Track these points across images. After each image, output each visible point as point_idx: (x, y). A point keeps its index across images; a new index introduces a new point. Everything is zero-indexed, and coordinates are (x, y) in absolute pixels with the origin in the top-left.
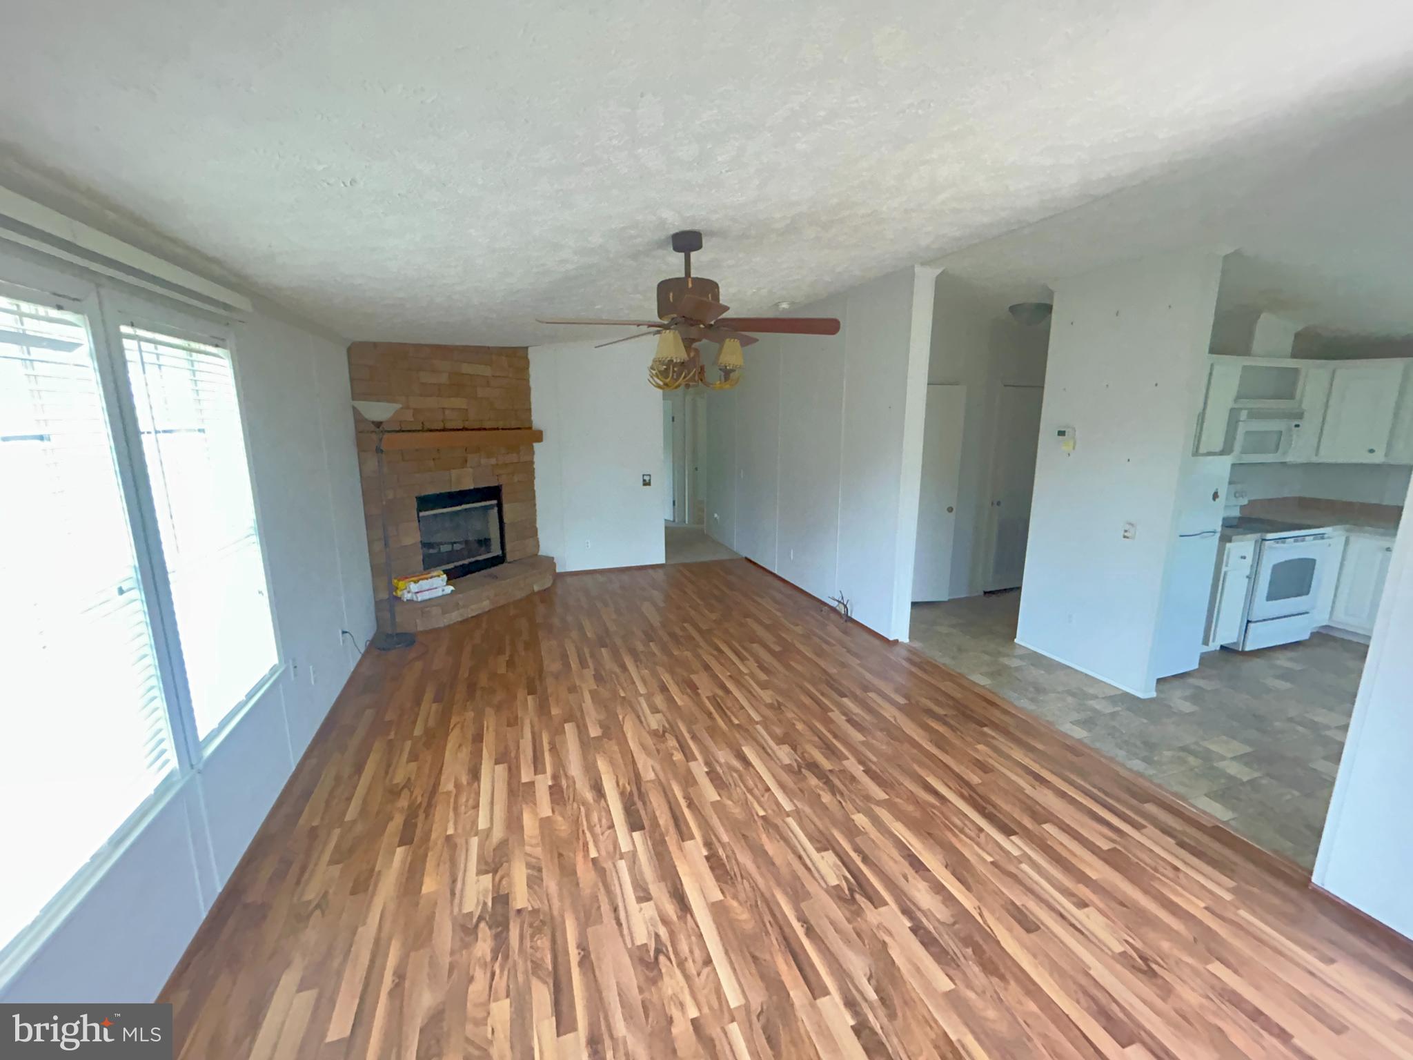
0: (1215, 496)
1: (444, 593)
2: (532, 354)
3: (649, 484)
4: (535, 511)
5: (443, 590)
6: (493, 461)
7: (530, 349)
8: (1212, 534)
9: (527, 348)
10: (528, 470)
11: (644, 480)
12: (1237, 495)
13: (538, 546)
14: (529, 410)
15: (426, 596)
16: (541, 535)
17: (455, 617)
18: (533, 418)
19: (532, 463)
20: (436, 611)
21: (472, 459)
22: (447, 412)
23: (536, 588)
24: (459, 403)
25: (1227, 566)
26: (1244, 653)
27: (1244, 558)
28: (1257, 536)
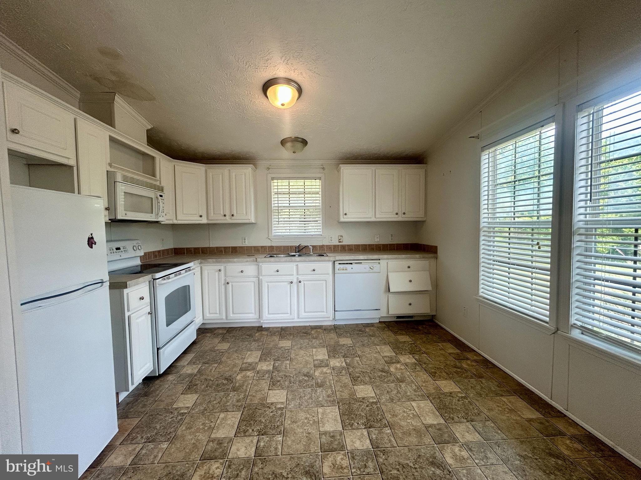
0: (91, 242)
8: (100, 284)
12: (135, 248)
25: (128, 310)
26: (160, 376)
27: (142, 298)
28: (149, 277)
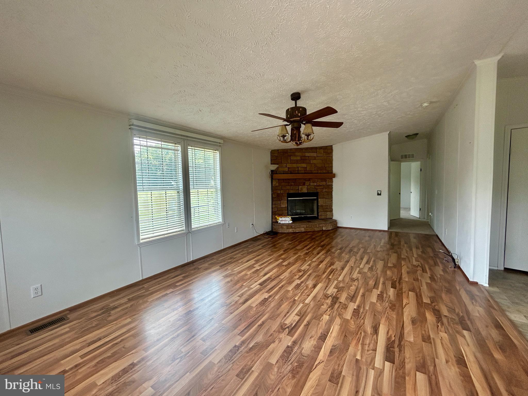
1: (289, 223)
2: (334, 148)
3: (380, 195)
4: (332, 203)
5: (289, 222)
6: (316, 184)
7: (333, 146)
9: (332, 146)
10: (330, 188)
11: (378, 193)
13: (332, 215)
14: (332, 167)
15: (283, 222)
16: (334, 212)
17: (291, 230)
18: (333, 170)
19: (332, 185)
20: (285, 227)
21: (307, 183)
22: (299, 168)
23: (324, 229)
24: (304, 165)
